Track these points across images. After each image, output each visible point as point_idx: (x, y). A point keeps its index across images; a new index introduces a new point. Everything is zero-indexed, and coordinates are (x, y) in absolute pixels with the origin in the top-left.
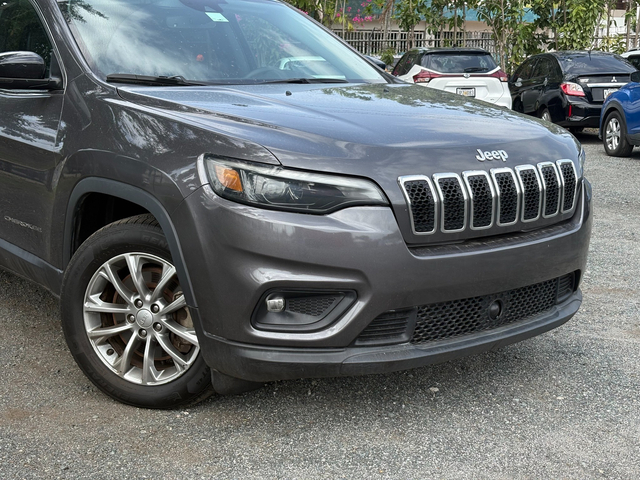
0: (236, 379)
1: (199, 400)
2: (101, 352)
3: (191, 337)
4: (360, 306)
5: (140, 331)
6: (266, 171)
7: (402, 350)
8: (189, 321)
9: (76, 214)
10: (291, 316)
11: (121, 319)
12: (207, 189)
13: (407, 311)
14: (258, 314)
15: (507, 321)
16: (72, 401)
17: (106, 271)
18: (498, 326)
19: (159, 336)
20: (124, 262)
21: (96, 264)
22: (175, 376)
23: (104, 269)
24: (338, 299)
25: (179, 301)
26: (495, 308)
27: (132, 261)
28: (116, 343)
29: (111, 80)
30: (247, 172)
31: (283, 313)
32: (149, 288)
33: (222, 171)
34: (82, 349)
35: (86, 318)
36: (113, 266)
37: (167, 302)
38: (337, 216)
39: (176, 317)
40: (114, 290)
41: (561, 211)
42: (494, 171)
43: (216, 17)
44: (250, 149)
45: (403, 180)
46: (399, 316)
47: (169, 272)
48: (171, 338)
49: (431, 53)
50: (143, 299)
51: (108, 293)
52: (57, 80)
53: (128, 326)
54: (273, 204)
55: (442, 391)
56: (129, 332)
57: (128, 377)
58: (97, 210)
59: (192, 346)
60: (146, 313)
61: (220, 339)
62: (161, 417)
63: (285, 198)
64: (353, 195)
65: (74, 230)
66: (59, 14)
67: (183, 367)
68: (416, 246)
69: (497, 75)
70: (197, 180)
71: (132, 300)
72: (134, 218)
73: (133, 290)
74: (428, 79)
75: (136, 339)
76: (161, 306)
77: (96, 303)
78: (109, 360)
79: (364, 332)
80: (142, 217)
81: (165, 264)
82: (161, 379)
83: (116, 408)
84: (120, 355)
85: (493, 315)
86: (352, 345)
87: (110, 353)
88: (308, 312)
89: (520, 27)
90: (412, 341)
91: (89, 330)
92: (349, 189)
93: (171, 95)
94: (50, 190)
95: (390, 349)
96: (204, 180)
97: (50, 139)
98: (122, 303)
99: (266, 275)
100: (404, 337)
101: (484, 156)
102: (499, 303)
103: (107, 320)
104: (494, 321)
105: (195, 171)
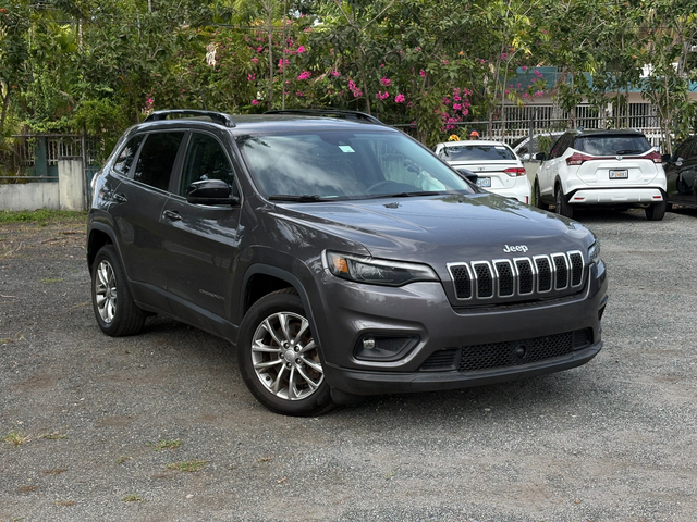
0: (347, 394)
1: (325, 410)
2: (262, 378)
3: (319, 367)
4: (421, 345)
5: (287, 364)
6: (363, 260)
7: (451, 375)
8: (317, 358)
9: (248, 287)
10: (379, 351)
11: (275, 356)
12: (327, 271)
13: (455, 350)
14: (358, 350)
15: (531, 360)
16: (244, 411)
17: (266, 325)
18: (524, 363)
19: (299, 367)
20: (277, 318)
21: (260, 320)
22: (309, 394)
23: (265, 323)
24: (408, 341)
25: (311, 344)
26: (520, 351)
27: (282, 318)
28: (272, 372)
29: (271, 199)
30: (352, 261)
31: (374, 350)
32: (293, 336)
33: (338, 261)
34: (250, 377)
35: (253, 355)
36: (270, 321)
37: (304, 345)
38: (407, 288)
39: (309, 354)
40: (271, 337)
41: (569, 286)
42: (515, 260)
43: (346, 149)
44: (357, 246)
45: (449, 265)
46: (449, 353)
47: (305, 325)
48: (307, 369)
49: (585, 137)
50: (289, 343)
51: (267, 339)
52: (237, 199)
53: (280, 361)
54: (366, 281)
55: (492, 411)
56: (280, 365)
57: (278, 394)
58: (261, 285)
59: (321, 374)
60: (291, 352)
61: (335, 366)
62: (300, 420)
63: (376, 276)
64: (418, 275)
65: (246, 297)
66: (236, 146)
67: (314, 387)
68: (458, 307)
69: (650, 157)
70: (322, 266)
71: (282, 344)
72: (284, 290)
73: (282, 337)
74: (580, 162)
75: (285, 370)
76: (301, 348)
77: (259, 346)
78: (267, 384)
79: (425, 362)
80: (290, 289)
81: (303, 319)
82: (300, 396)
83: (271, 415)
84: (274, 380)
85: (520, 356)
86: (417, 371)
87: (268, 379)
88: (390, 350)
89: (685, 106)
90: (459, 370)
91: (255, 363)
92: (415, 271)
93: (309, 209)
94: (231, 272)
95: (443, 374)
96: (325, 266)
97: (232, 237)
98: (276, 345)
99: (363, 325)
100: (454, 367)
101: (508, 249)
102: (523, 347)
103: (266, 357)
104: (520, 359)
105: (320, 260)
